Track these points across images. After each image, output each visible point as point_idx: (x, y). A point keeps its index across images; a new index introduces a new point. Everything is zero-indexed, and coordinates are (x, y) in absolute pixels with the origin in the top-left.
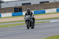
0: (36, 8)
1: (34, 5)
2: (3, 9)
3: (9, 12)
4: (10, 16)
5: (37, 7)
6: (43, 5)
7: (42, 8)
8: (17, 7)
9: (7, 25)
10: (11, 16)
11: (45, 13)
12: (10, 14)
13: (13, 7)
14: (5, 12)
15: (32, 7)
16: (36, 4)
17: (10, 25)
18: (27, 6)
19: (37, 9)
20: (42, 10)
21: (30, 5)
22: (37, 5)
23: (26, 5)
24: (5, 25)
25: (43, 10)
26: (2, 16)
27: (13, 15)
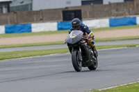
0: (114, 11)
1: (110, 4)
2: (38, 12)
3: (51, 19)
4: (52, 30)
5: (117, 10)
6: (132, 6)
7: (129, 12)
8: (70, 9)
9: (45, 50)
10: (56, 29)
11: (135, 24)
12: (53, 26)
14: (42, 20)
15: (106, 9)
16: (114, 4)
17: (53, 50)
18: (93, 7)
19: (117, 15)
20: (128, 16)
21: (100, 5)
22: (118, 4)
23: (92, 4)
24: (41, 51)
25: (132, 16)
26: (34, 30)
27: (60, 27)
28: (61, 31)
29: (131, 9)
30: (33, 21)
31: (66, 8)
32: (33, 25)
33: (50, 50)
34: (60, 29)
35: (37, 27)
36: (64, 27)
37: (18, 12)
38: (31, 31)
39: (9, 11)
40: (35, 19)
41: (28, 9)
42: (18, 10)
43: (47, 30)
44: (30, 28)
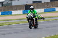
0: (46, 6)
1: (45, 3)
2: (14, 6)
3: (20, 9)
4: (20, 14)
5: (47, 5)
6: (54, 3)
8: (28, 5)
9: (18, 22)
10: (22, 13)
11: (55, 11)
13: (24, 5)
14: (16, 10)
15: (43, 5)
16: (46, 2)
18: (37, 4)
19: (48, 7)
20: (52, 8)
21: (41, 3)
22: (48, 3)
23: (37, 3)
24: (16, 22)
25: (54, 8)
26: (13, 14)
28: (24, 14)
29: (53, 5)
30: (13, 10)
32: (13, 12)
33: (20, 22)
35: (14, 12)
36: (25, 12)
37: (6, 6)
38: (11, 14)
39: (2, 6)
40: (13, 9)
41: (10, 5)
42: (6, 5)
44: (11, 13)
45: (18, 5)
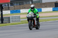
2: (44, 4)
3: (50, 6)
9: (47, 19)
10: (52, 10)
12: (51, 9)
14: (46, 7)
17: (50, 19)
26: (43, 11)
27: (54, 10)
28: (54, 11)
31: (56, 2)
33: (49, 19)
34: (53, 10)
35: (44, 10)
37: (36, 4)
38: (41, 11)
39: (32, 3)
40: (43, 6)
41: (40, 2)
42: (36, 3)
43: (48, 11)
44: (41, 10)
45: (47, 3)
